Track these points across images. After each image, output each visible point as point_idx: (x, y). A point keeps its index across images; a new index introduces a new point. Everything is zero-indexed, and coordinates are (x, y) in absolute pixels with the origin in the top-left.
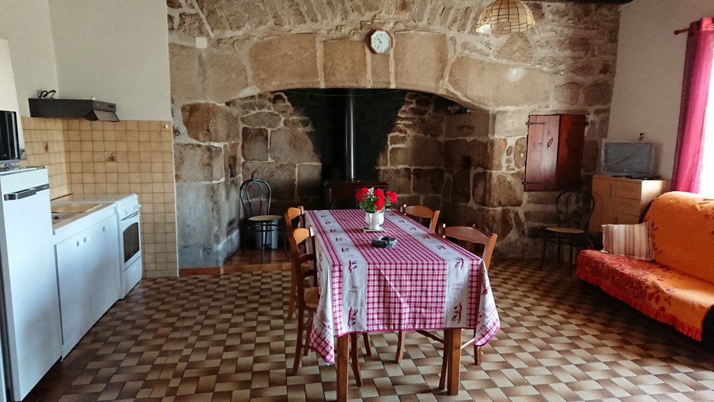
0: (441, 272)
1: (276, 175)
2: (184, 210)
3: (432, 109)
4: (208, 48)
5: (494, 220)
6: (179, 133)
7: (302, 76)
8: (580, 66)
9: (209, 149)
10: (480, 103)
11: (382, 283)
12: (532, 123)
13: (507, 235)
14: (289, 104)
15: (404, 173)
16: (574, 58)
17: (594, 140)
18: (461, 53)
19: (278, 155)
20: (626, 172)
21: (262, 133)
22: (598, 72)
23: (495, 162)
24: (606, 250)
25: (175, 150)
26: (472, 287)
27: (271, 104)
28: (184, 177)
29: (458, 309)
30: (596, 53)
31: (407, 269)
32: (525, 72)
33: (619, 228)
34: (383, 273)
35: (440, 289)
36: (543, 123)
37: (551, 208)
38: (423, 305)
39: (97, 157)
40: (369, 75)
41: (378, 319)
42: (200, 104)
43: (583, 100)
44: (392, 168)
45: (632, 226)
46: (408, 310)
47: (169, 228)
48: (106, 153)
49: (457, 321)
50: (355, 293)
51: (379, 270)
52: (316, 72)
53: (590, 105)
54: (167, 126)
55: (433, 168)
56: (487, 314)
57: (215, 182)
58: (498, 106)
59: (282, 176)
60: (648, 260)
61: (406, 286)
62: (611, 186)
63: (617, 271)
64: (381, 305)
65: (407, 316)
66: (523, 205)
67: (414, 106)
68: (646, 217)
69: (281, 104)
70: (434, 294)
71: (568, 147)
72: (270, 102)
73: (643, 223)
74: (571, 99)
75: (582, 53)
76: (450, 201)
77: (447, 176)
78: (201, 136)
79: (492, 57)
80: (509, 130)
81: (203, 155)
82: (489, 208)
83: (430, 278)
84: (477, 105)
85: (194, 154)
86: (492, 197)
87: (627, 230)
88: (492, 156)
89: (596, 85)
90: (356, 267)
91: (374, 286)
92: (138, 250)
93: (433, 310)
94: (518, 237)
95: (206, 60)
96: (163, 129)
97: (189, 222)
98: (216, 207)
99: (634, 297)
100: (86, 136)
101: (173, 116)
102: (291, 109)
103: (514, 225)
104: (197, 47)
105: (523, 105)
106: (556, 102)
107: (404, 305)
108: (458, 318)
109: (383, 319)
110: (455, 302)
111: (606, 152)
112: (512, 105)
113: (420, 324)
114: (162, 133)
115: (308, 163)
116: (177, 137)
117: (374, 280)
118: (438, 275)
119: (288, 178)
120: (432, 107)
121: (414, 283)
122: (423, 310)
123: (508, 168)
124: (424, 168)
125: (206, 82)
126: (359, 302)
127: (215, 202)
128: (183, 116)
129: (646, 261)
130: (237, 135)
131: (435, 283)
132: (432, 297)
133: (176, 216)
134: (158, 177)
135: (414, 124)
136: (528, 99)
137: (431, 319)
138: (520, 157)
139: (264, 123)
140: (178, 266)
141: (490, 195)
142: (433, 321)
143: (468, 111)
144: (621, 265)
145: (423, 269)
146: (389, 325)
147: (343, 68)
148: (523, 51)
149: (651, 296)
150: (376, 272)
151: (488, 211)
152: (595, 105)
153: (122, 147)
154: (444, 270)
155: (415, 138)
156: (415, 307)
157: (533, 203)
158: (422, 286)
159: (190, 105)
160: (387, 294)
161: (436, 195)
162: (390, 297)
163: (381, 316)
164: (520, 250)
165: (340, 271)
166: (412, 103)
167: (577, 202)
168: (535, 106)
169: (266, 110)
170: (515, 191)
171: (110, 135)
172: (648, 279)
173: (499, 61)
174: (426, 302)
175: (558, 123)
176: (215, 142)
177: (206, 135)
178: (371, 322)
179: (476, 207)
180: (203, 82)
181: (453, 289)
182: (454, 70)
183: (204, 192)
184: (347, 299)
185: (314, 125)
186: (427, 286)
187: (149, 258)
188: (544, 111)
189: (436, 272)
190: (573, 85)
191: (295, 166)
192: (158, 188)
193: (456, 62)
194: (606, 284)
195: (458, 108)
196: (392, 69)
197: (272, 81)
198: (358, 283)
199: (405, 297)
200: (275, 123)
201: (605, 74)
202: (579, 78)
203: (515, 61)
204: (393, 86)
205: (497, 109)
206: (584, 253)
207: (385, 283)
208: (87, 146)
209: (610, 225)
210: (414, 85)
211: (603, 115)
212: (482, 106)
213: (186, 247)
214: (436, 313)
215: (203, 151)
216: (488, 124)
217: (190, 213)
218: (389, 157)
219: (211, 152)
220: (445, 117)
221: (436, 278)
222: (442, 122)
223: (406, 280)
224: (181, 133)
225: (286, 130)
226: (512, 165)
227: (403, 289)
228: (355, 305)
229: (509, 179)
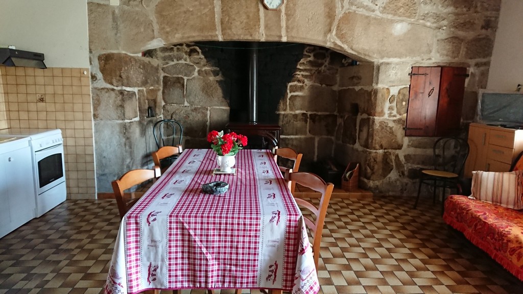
0: (254, 227)
1: (191, 116)
2: (101, 144)
3: (327, 62)
4: (120, 5)
5: (375, 161)
6: (96, 79)
7: (201, 30)
8: (462, 22)
9: (121, 93)
10: (365, 55)
11: (186, 238)
12: (414, 74)
13: (387, 175)
14: (202, 56)
15: (302, 117)
16: (457, 14)
17: (474, 90)
18: (349, 9)
19: (193, 100)
20: (500, 121)
21: (179, 81)
22: (480, 27)
23: (378, 109)
24: (474, 196)
25: (93, 93)
26: (288, 245)
27: (187, 57)
28: (100, 116)
29: (273, 268)
30: (479, 9)
31: (214, 223)
32: (409, 27)
33: (488, 175)
34: (187, 227)
35: (252, 246)
36: (426, 74)
37: (430, 152)
38: (234, 262)
39: (30, 98)
40: (262, 29)
41: (182, 275)
42: (113, 54)
43: (464, 53)
44: (291, 112)
45: (501, 174)
46: (216, 267)
47: (88, 159)
48: (37, 95)
49: (272, 281)
50: (154, 248)
51: (183, 223)
52: (215, 26)
53: (471, 58)
54: (85, 73)
55: (328, 113)
56: (304, 277)
57: (127, 121)
58: (382, 57)
59: (196, 117)
60: (516, 208)
61: (213, 241)
62: (486, 134)
63: (480, 220)
64: (186, 261)
65: (215, 273)
66: (403, 149)
67: (311, 59)
68: (518, 165)
69: (196, 56)
70: (246, 251)
71: (449, 96)
72: (186, 54)
73: (514, 172)
74: (453, 52)
75: (465, 9)
76: (340, 142)
77: (340, 121)
78: (114, 81)
79: (378, 13)
80: (392, 80)
81: (116, 98)
82: (371, 151)
83: (241, 233)
84: (363, 57)
85: (109, 97)
86: (374, 141)
87: (497, 177)
88: (375, 104)
89: (477, 40)
90: (155, 220)
91: (177, 240)
92: (62, 176)
93: (245, 269)
94: (398, 177)
95: (119, 16)
96: (82, 75)
97: (105, 154)
98: (129, 142)
99: (495, 249)
100: (21, 81)
101: (91, 64)
102: (204, 61)
103: (394, 166)
104: (111, 4)
105: (406, 57)
106: (438, 55)
107: (210, 262)
108: (273, 277)
109: (188, 276)
110: (271, 260)
111: (483, 102)
112: (396, 57)
113: (230, 282)
114: (82, 78)
115: (218, 107)
116: (95, 82)
117: (177, 234)
118: (250, 230)
119: (201, 119)
120: (328, 60)
121: (223, 238)
122: (233, 268)
123: (390, 115)
124: (319, 113)
125: (119, 35)
126: (160, 257)
127: (128, 138)
128: (100, 64)
129: (513, 210)
130: (158, 82)
131: (247, 239)
132: (243, 254)
133: (94, 149)
134: (79, 115)
135: (312, 75)
136: (411, 52)
137: (242, 277)
138: (402, 105)
139: (180, 73)
140: (96, 191)
141: (373, 139)
142: (245, 280)
143: (358, 63)
144: (485, 214)
145: (233, 224)
146: (194, 282)
147: (238, 23)
148: (407, 7)
149: (513, 251)
150: (179, 226)
151: (370, 153)
152: (475, 58)
153: (50, 90)
154: (257, 225)
155: (312, 87)
156: (225, 264)
157: (412, 147)
158: (232, 242)
159: (105, 54)
160: (192, 250)
161: (329, 137)
162: (195, 253)
163: (186, 273)
164: (400, 189)
165: (137, 223)
166: (310, 57)
167: (455, 147)
168: (418, 59)
169: (182, 62)
170: (396, 136)
171: (40, 80)
172: (512, 232)
173: (385, 16)
174: (237, 260)
175: (440, 74)
176: (126, 86)
177: (119, 80)
178: (173, 279)
179: (360, 149)
180: (116, 34)
181: (267, 246)
182: (341, 25)
183: (118, 129)
184: (146, 254)
185: (224, 75)
186: (238, 242)
187: (72, 183)
188: (426, 63)
189: (248, 227)
190: (454, 40)
191: (207, 109)
192: (78, 124)
193: (343, 17)
194: (469, 232)
195: (350, 61)
196: (283, 24)
197: (175, 33)
198: (158, 237)
199: (213, 253)
200: (191, 73)
201: (487, 29)
202: (461, 33)
203: (400, 16)
204: (284, 39)
205: (381, 61)
206: (451, 198)
207: (189, 238)
208: (22, 89)
209: (480, 172)
210: (304, 38)
211: (482, 68)
212: (367, 58)
213: (103, 175)
214: (248, 271)
215: (116, 94)
216: (373, 74)
217: (106, 146)
218: (288, 103)
219: (123, 95)
220: (339, 69)
221: (248, 233)
222: (336, 73)
223: (214, 235)
224: (98, 78)
225: (200, 79)
226: (394, 112)
227: (210, 244)
228: (155, 261)
229: (391, 124)
